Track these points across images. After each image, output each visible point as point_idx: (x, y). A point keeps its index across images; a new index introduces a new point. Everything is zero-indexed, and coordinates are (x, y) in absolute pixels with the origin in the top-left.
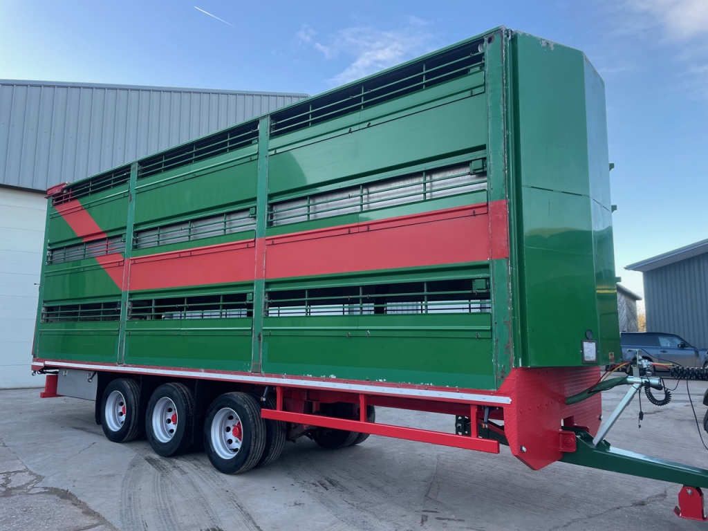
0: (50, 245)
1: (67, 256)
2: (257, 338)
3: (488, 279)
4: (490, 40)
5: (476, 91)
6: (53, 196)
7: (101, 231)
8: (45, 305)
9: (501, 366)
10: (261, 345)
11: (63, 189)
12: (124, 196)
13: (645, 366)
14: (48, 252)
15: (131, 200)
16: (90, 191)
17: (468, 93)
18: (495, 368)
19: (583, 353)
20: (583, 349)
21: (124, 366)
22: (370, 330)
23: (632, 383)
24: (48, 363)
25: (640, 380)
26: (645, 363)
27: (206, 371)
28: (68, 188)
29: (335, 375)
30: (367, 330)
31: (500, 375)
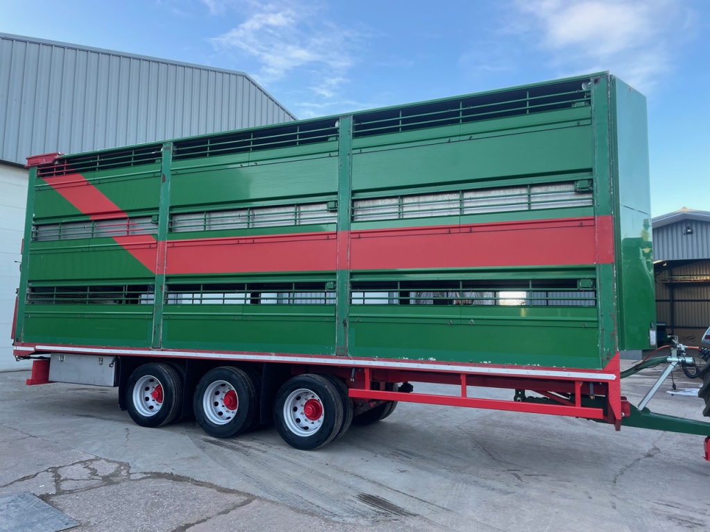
0: (35, 219)
1: (62, 234)
2: (342, 325)
3: (594, 280)
4: (596, 81)
5: (582, 123)
6: (38, 166)
7: (120, 210)
8: (30, 284)
9: (606, 349)
10: (347, 331)
11: (56, 160)
12: (154, 175)
13: (683, 349)
14: (33, 227)
15: (164, 181)
16: (98, 165)
17: (575, 123)
18: (600, 351)
19: (649, 339)
20: (649, 336)
21: (162, 350)
22: (474, 319)
23: (670, 362)
24: (39, 347)
25: (677, 359)
26: (683, 347)
27: (276, 355)
28: (61, 160)
29: (434, 357)
30: (471, 319)
31: (606, 356)
